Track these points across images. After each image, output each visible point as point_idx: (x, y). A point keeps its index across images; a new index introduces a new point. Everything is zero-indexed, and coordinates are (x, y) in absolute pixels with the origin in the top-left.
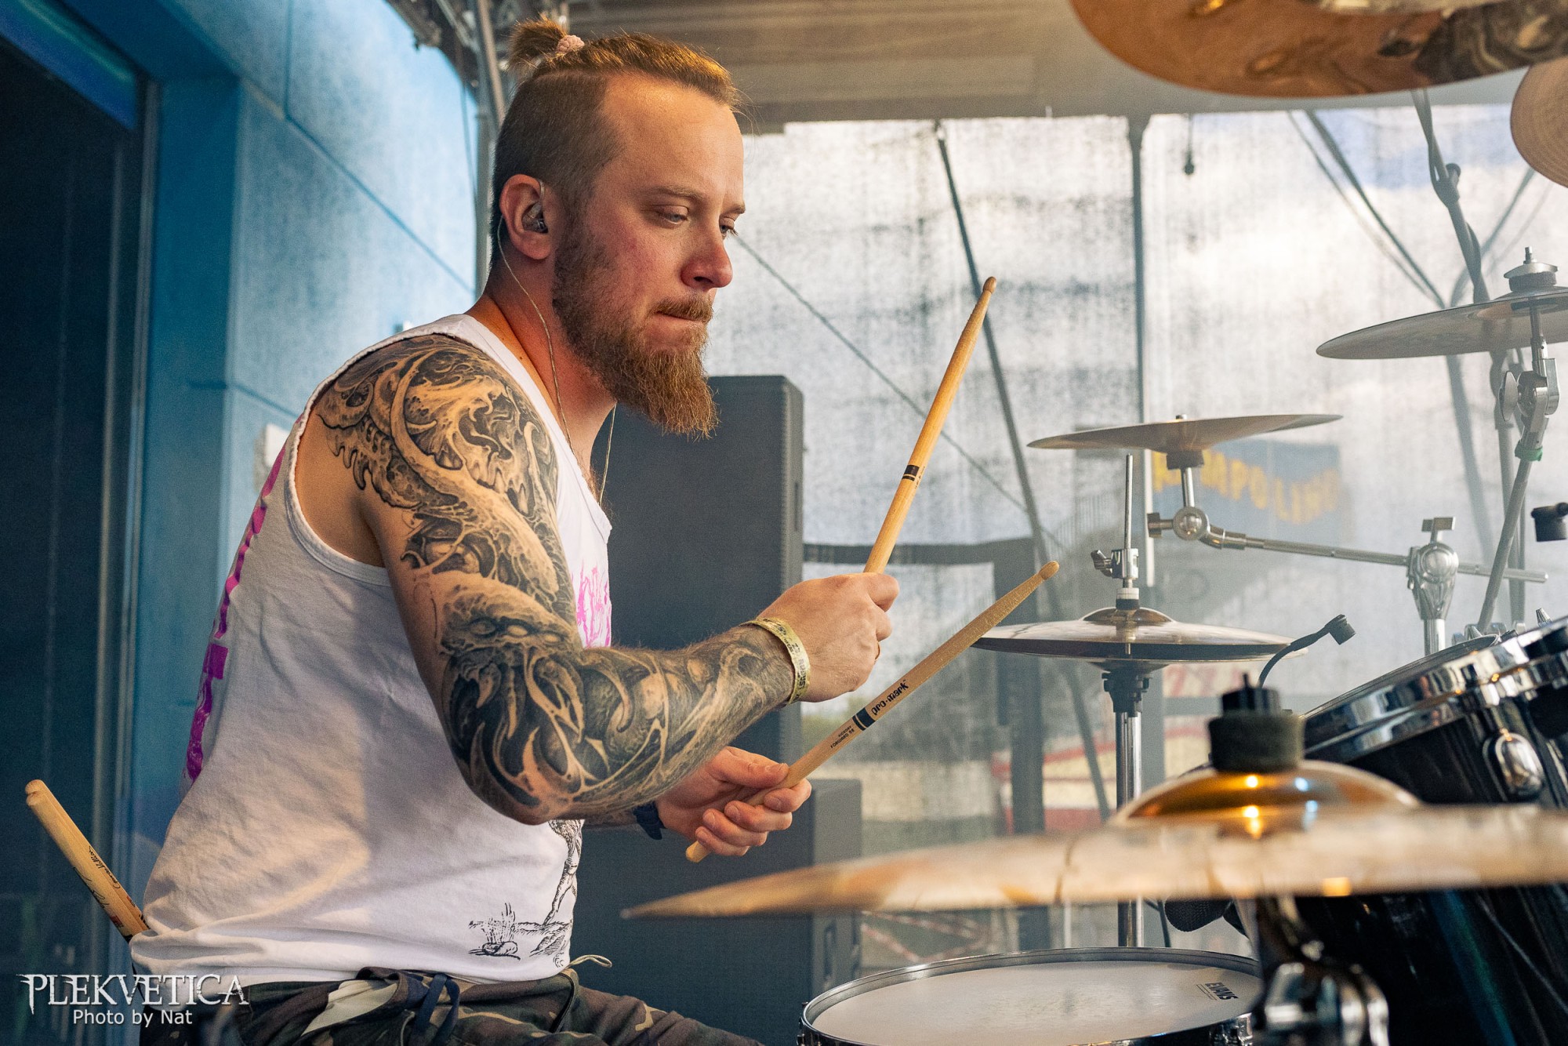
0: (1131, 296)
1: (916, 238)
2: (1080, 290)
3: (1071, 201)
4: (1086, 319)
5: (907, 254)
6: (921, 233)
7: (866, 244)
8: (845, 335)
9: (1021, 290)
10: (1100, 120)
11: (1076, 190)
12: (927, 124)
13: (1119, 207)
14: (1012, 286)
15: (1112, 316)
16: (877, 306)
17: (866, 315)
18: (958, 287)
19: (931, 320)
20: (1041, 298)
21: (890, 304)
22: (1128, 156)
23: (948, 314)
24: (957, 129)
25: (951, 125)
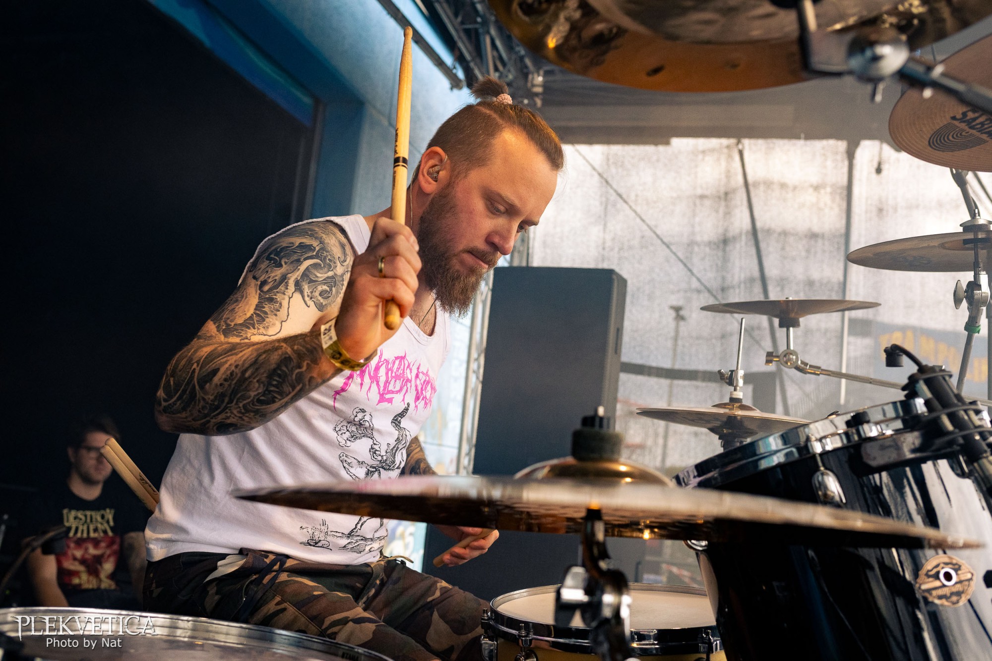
0: (843, 241)
1: (723, 203)
2: (813, 236)
3: (811, 186)
4: (816, 253)
5: (717, 211)
6: (726, 200)
7: (695, 204)
8: (680, 254)
9: (780, 234)
10: (832, 142)
11: (815, 179)
12: (732, 141)
13: (839, 191)
14: (774, 231)
15: (831, 252)
16: (698, 238)
17: (691, 244)
18: (744, 231)
19: (728, 249)
20: (791, 239)
21: (706, 238)
22: (846, 163)
23: (738, 246)
24: (750, 144)
25: (746, 142)
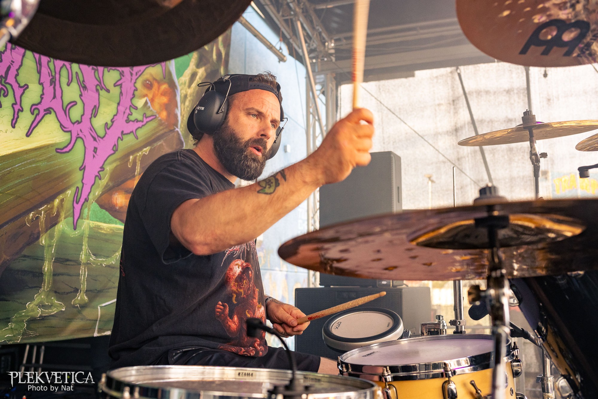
1: (452, 107)
2: (509, 120)
3: (505, 90)
5: (449, 113)
6: (454, 105)
7: (436, 110)
8: (430, 142)
9: (488, 122)
11: (506, 86)
12: (453, 68)
13: (522, 91)
16: (440, 130)
17: (437, 134)
18: (467, 122)
19: (458, 134)
20: (496, 124)
21: (445, 130)
22: (525, 74)
23: (464, 132)
24: (464, 69)
25: (462, 68)
